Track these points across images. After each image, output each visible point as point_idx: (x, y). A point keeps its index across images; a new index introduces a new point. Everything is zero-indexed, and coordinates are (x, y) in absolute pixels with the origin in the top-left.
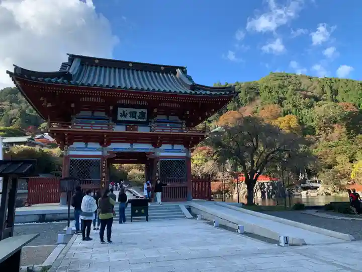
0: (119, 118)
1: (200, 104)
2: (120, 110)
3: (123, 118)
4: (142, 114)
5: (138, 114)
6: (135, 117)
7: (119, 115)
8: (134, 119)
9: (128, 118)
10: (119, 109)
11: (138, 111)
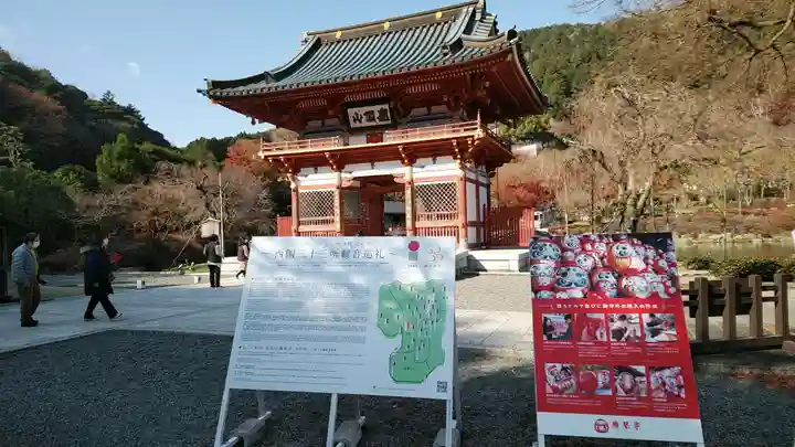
0: (353, 125)
1: (468, 77)
2: (351, 112)
3: (358, 125)
4: (383, 112)
5: (377, 115)
6: (374, 120)
7: (351, 119)
8: (373, 124)
9: (365, 123)
10: (349, 110)
11: (376, 109)
